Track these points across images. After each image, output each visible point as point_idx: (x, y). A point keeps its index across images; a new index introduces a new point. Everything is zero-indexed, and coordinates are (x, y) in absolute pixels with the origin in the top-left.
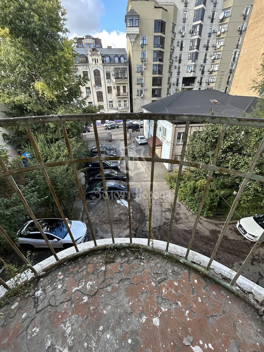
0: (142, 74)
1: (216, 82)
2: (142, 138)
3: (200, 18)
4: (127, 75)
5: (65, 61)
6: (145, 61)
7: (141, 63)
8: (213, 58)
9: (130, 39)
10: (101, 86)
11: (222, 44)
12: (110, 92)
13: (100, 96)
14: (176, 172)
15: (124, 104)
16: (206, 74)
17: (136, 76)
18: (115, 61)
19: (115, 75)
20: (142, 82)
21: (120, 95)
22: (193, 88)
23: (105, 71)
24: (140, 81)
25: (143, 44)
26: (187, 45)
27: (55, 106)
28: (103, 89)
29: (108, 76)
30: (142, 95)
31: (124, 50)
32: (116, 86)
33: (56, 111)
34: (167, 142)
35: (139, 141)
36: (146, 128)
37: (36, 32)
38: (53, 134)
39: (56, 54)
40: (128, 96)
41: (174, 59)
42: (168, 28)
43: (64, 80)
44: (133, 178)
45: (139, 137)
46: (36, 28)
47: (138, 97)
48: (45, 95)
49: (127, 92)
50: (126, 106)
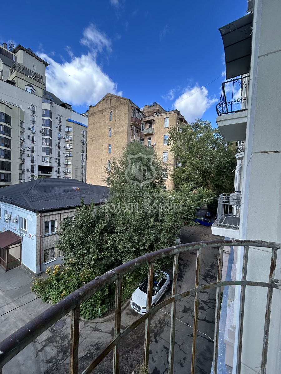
1: (72, 173)
3: (49, 125)
8: (66, 155)
11: (71, 147)
14: (49, 272)
16: (62, 166)
34: (30, 235)
41: (25, 148)
42: (15, 122)
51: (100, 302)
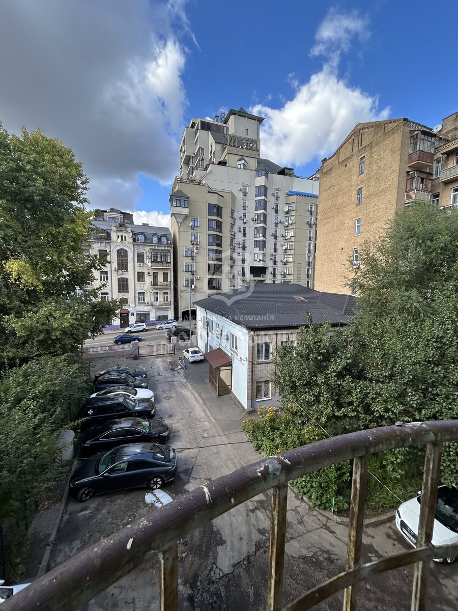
0: (193, 259)
1: (293, 275)
2: (195, 352)
3: (263, 208)
4: (170, 259)
5: (74, 235)
6: (197, 244)
7: (192, 246)
8: (284, 248)
9: (176, 219)
10: (127, 271)
11: (292, 234)
12: (141, 279)
13: (123, 284)
14: (261, 413)
15: (164, 297)
16: (279, 264)
17: (183, 261)
18: (152, 241)
19: (151, 258)
20: (192, 269)
21: (158, 285)
22: (265, 280)
23: (136, 251)
24: (190, 267)
25: (194, 226)
26: (250, 231)
27: (38, 298)
28: (130, 275)
29: (140, 258)
30: (193, 286)
31: (167, 229)
32: (151, 272)
33: (37, 306)
34: (241, 358)
35: (190, 357)
36: (201, 335)
37: (33, 197)
38: (17, 348)
39: (62, 226)
40: (170, 286)
41: (236, 245)
42: (226, 213)
43: (65, 261)
44: (182, 433)
45: (190, 350)
46: (35, 193)
47: (186, 288)
48: (23, 281)
49: (169, 280)
50: (167, 300)
51: (335, 488)
